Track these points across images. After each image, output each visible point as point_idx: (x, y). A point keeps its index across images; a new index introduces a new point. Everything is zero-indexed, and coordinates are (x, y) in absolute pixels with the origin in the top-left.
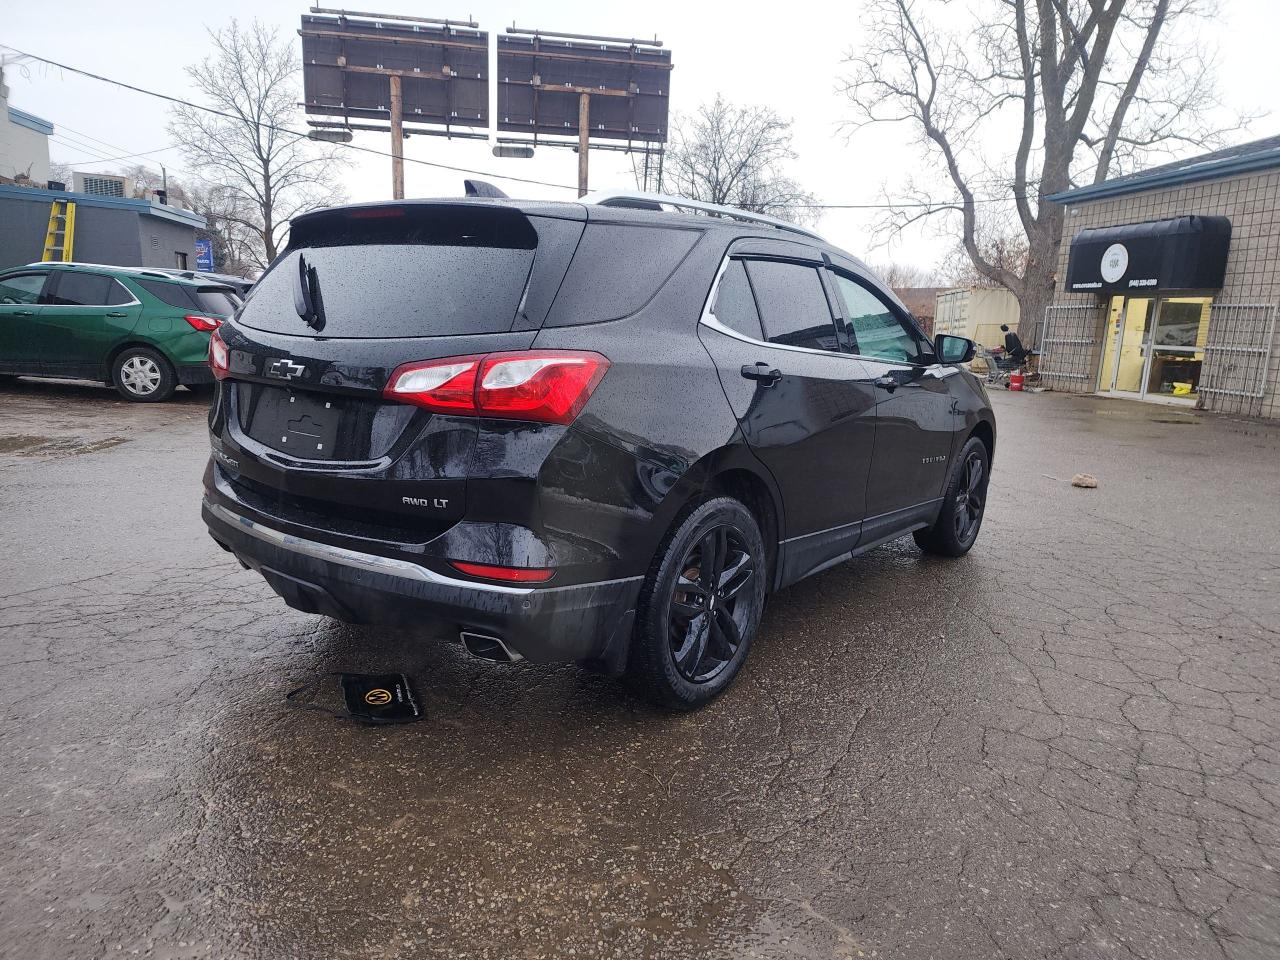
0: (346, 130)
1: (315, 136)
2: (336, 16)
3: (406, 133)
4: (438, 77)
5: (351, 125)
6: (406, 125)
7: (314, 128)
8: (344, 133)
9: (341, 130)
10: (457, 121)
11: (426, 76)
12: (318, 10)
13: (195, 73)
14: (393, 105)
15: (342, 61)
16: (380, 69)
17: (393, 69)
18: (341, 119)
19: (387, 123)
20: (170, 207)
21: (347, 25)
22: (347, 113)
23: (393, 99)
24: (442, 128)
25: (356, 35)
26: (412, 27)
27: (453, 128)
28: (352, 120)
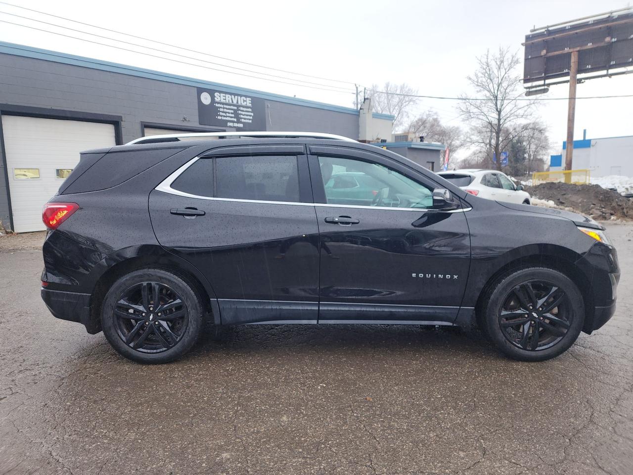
0: (546, 87)
1: (529, 94)
2: (543, 30)
3: (579, 81)
4: (602, 44)
5: (547, 84)
6: (579, 76)
7: (528, 90)
8: (544, 89)
9: (543, 88)
10: (614, 66)
11: (595, 46)
12: (535, 30)
13: (470, 79)
14: (571, 68)
15: (544, 52)
16: (567, 50)
17: (573, 48)
18: (542, 82)
19: (568, 78)
20: (425, 142)
21: (550, 33)
22: (545, 78)
23: (572, 64)
24: (604, 72)
25: (553, 37)
26: (589, 22)
27: (611, 71)
28: (548, 81)
